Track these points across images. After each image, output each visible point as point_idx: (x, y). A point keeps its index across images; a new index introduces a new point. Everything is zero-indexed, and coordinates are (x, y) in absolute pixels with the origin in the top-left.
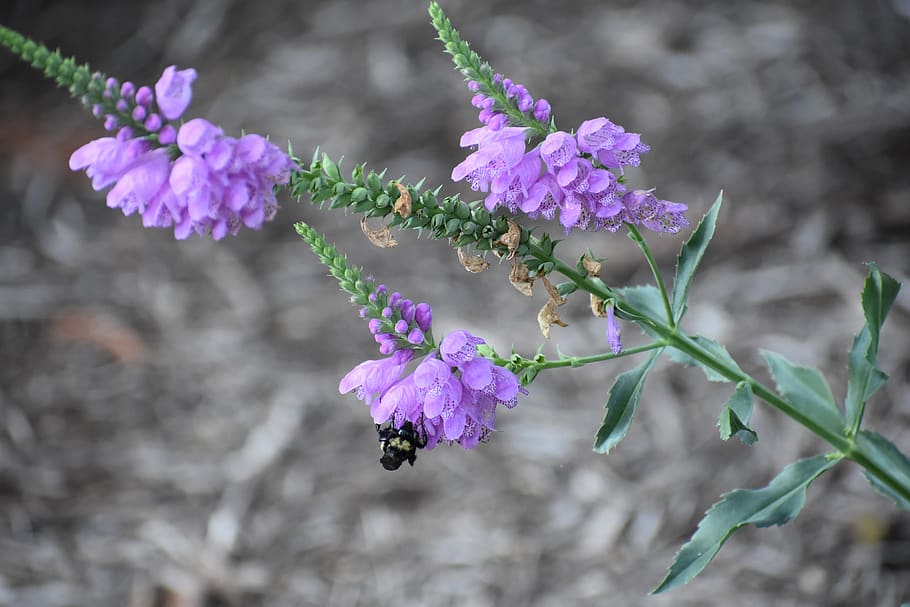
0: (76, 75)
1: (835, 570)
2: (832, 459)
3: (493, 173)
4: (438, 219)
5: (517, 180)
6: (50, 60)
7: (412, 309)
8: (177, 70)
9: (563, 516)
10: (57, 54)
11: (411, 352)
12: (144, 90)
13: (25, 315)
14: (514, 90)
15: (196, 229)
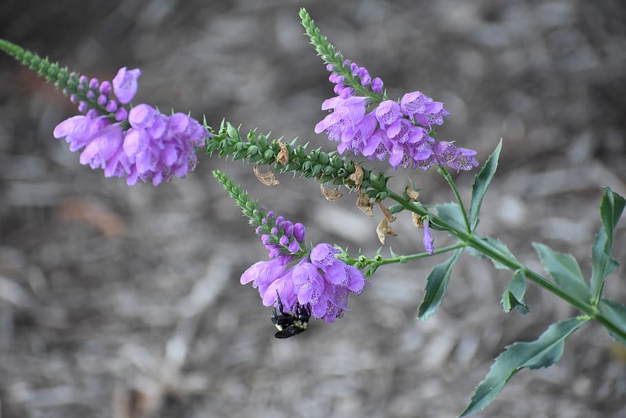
0: (59, 75)
1: (598, 380)
2: (582, 320)
3: (343, 128)
4: (307, 165)
5: (359, 133)
6: (42, 65)
7: (291, 227)
8: (128, 70)
9: (410, 342)
10: (46, 61)
11: (290, 257)
12: (105, 83)
13: (41, 203)
14: (358, 71)
15: (141, 178)
